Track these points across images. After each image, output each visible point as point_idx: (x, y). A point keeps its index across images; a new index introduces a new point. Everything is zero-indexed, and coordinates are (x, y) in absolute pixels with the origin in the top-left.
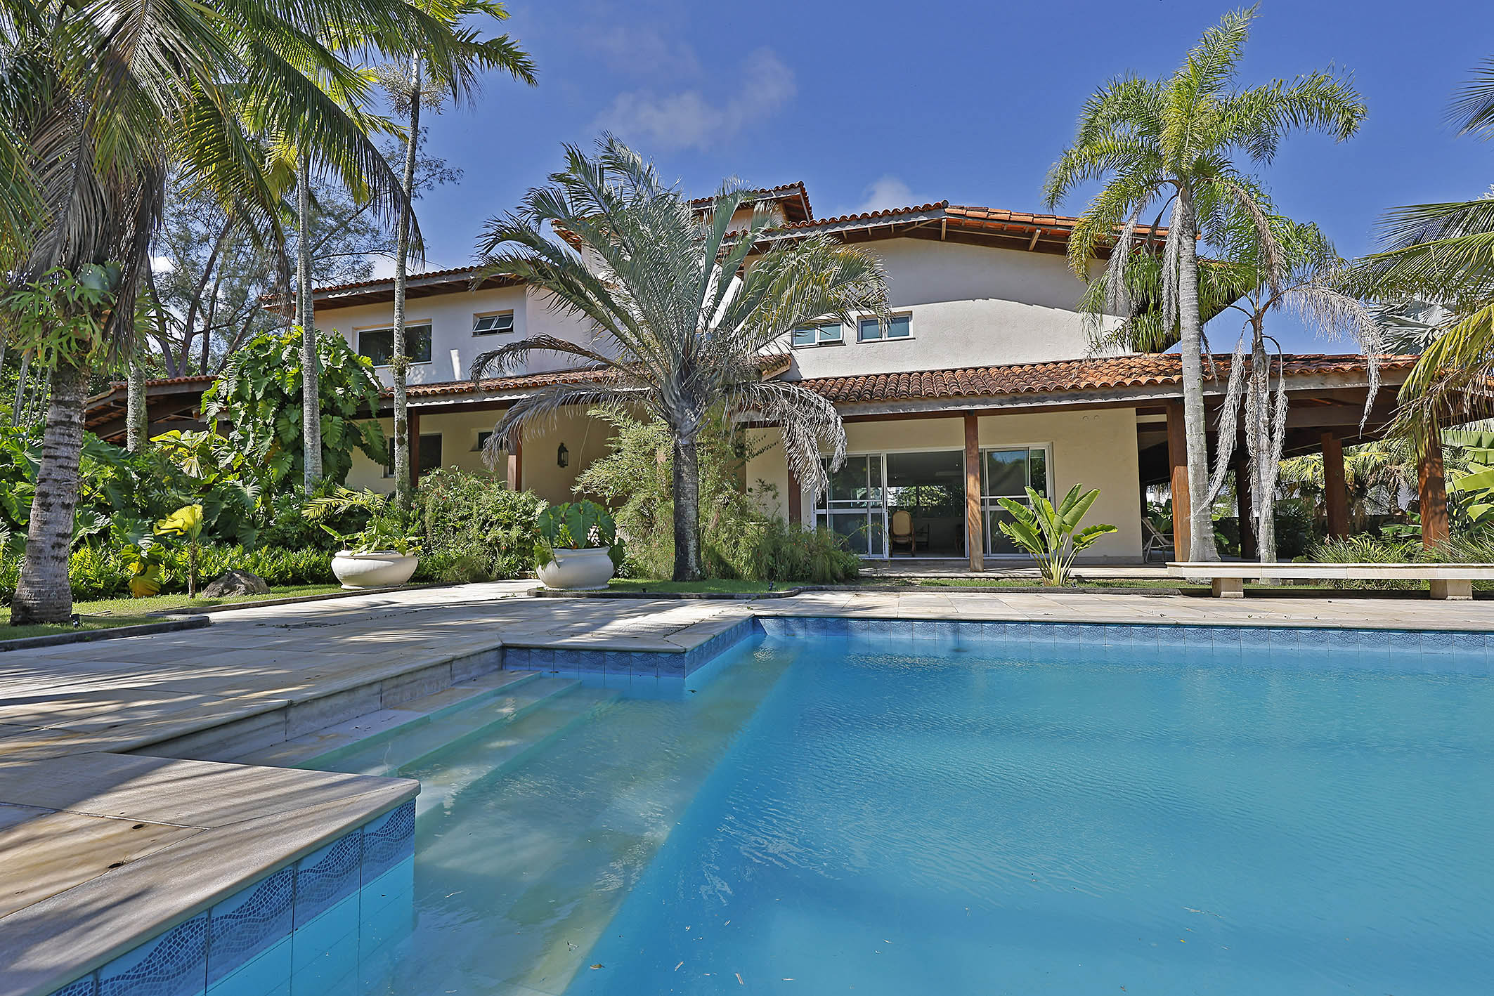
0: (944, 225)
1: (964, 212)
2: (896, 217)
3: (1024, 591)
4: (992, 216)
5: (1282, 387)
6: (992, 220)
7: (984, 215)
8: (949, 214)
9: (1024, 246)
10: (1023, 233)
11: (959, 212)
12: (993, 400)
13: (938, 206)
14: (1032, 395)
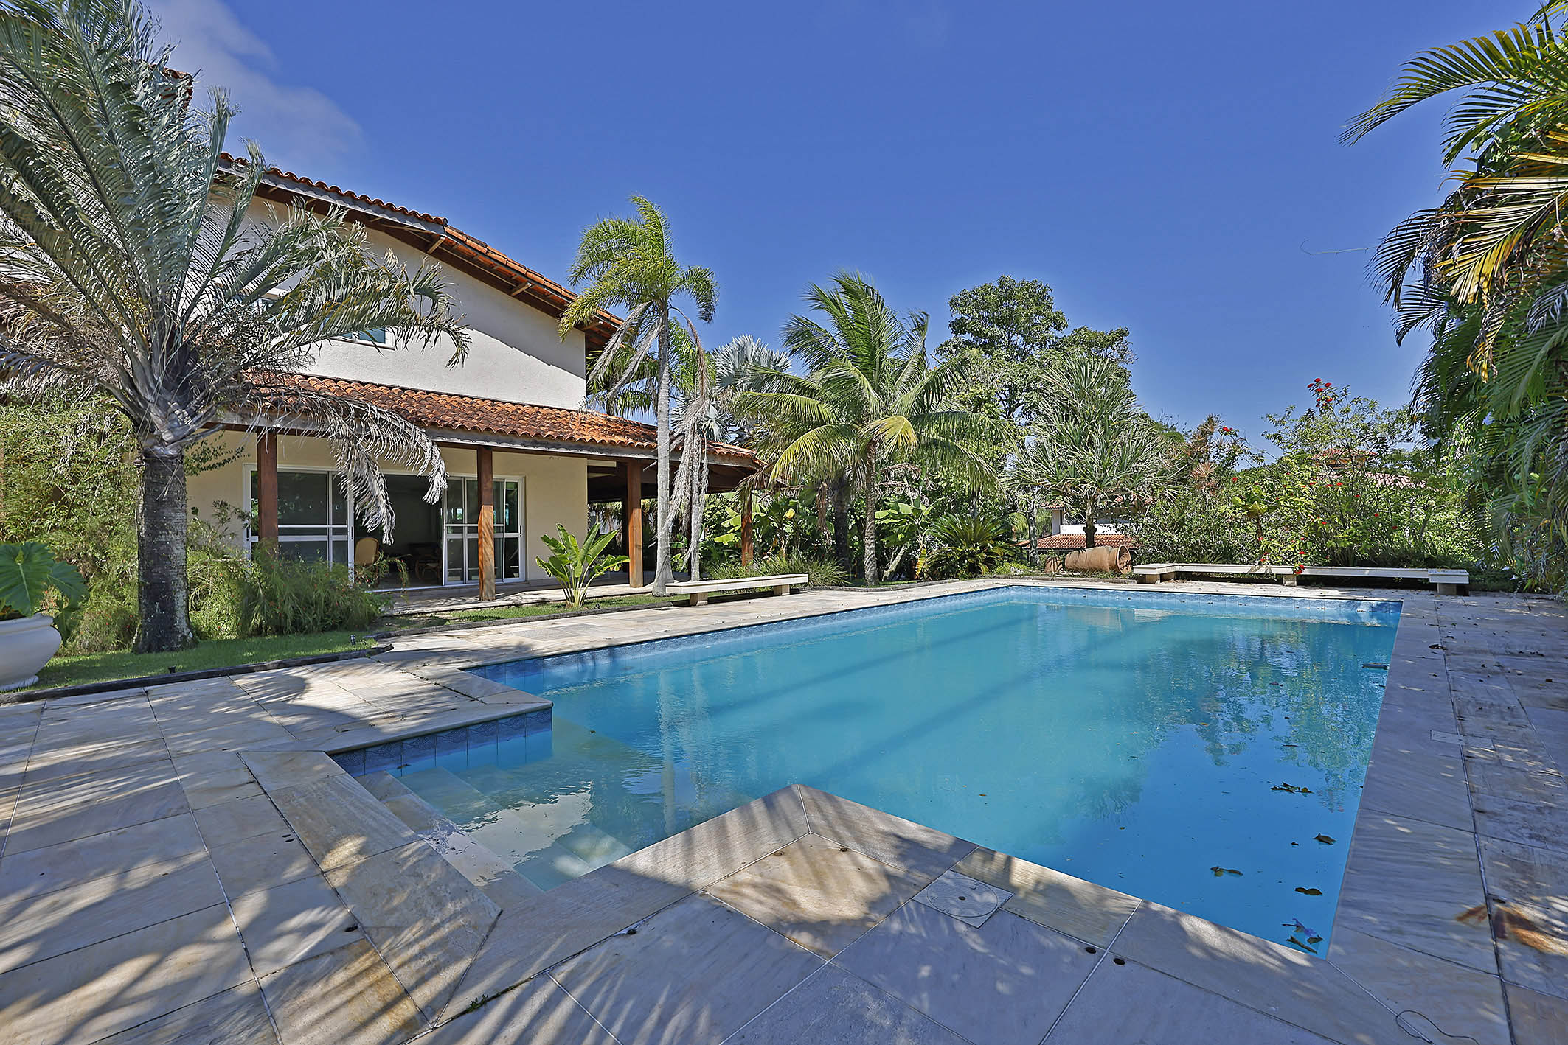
0: (440, 242)
1: (464, 239)
2: (389, 211)
3: (579, 615)
4: (490, 254)
5: (705, 462)
6: (490, 257)
7: (484, 250)
8: (448, 234)
9: (508, 290)
10: (509, 277)
11: (459, 236)
12: (517, 440)
13: (437, 221)
14: (550, 442)
